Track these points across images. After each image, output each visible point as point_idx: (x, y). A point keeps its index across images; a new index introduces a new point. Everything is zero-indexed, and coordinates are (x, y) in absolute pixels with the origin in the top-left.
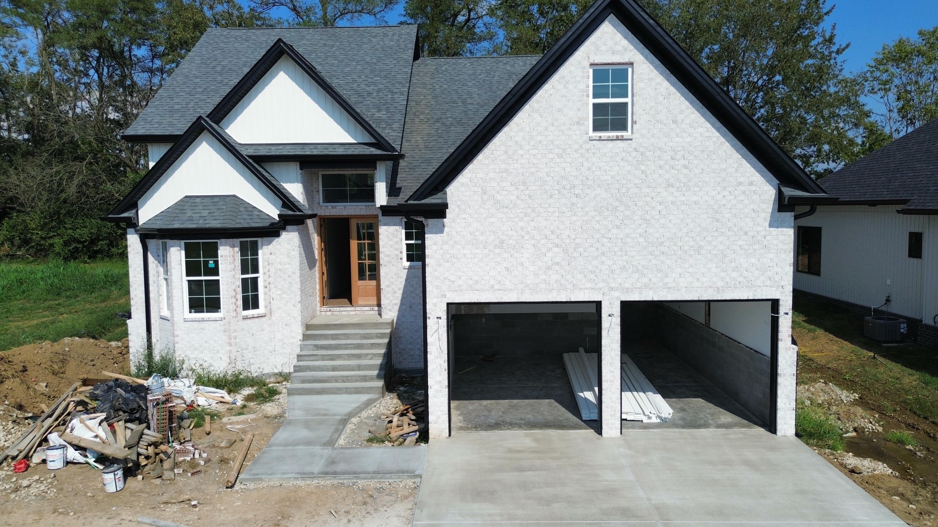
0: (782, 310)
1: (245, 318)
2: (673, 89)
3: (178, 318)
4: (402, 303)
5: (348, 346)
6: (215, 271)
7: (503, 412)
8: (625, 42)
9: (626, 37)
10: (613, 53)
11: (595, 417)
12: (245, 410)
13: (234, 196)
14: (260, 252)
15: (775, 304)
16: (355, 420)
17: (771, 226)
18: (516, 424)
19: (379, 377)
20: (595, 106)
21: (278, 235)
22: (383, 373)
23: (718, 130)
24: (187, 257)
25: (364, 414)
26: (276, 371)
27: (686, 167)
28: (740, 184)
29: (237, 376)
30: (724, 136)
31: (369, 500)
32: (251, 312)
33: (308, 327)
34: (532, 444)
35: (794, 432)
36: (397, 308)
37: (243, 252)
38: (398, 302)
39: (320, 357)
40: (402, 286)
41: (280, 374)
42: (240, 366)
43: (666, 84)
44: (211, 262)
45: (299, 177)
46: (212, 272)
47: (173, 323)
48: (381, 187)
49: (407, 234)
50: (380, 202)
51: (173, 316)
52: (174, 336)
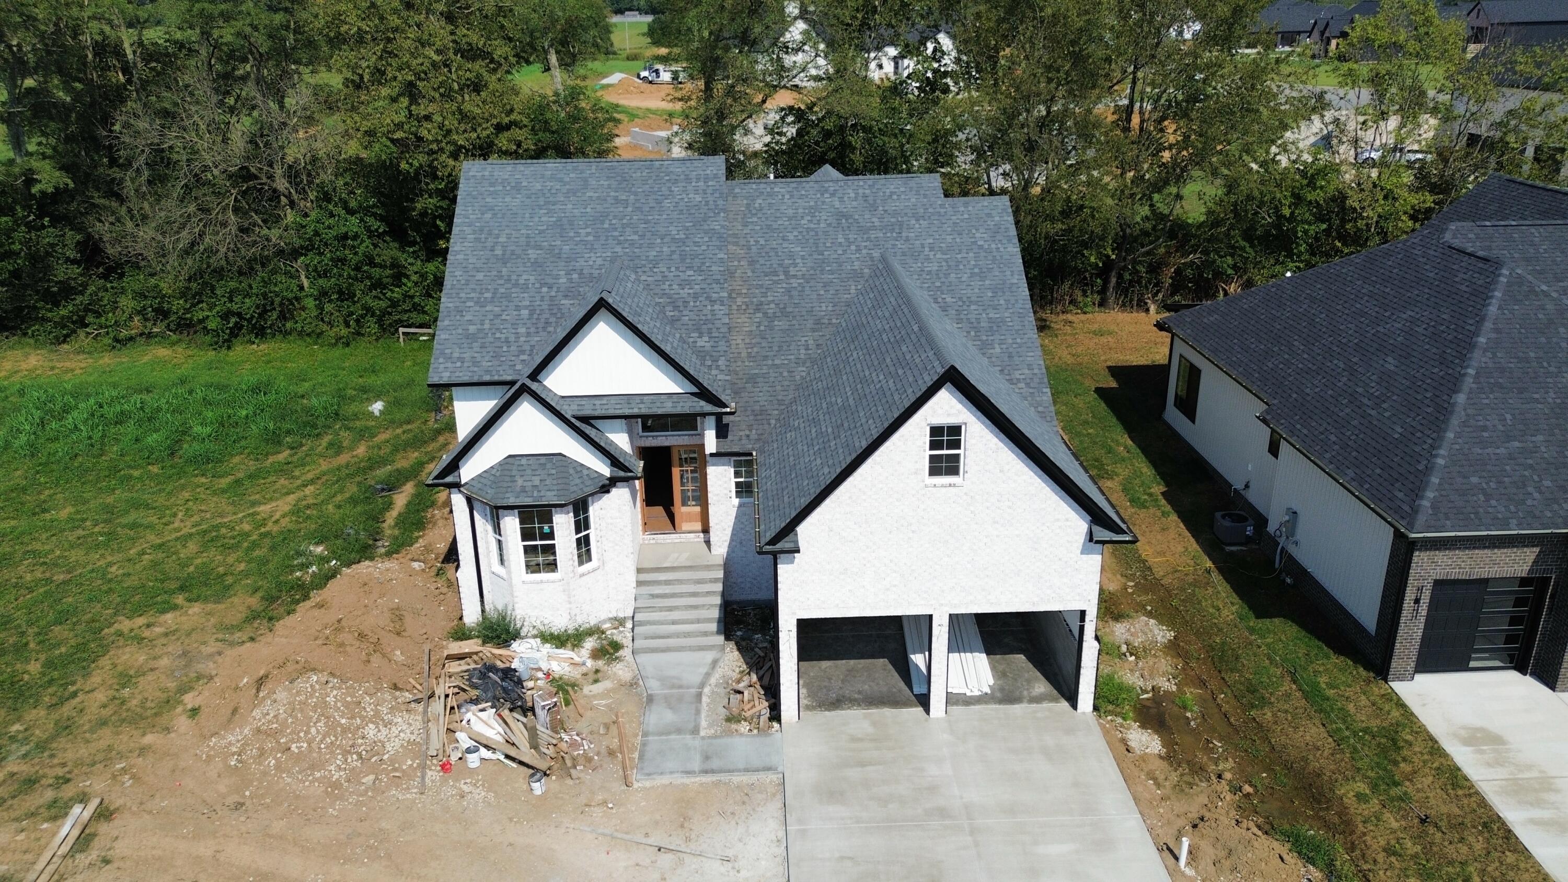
0: (1087, 618)
1: (582, 575)
2: (1001, 445)
3: (516, 580)
4: (732, 540)
5: (683, 595)
6: (551, 536)
7: (843, 681)
8: (960, 406)
9: (960, 402)
10: (949, 415)
11: (924, 691)
12: (599, 675)
13: (560, 454)
14: (591, 509)
15: (1083, 613)
16: (707, 690)
17: (1082, 553)
18: (855, 700)
19: (718, 632)
20: (931, 457)
21: (608, 492)
22: (722, 628)
23: (1040, 477)
24: (521, 523)
25: (713, 681)
26: (611, 616)
27: (1010, 507)
28: (1058, 520)
29: (577, 630)
30: (1045, 482)
31: (746, 799)
32: (587, 567)
33: (639, 571)
34: (870, 730)
35: (1091, 708)
36: (727, 544)
37: (576, 515)
38: (728, 538)
40: (732, 524)
41: (615, 619)
42: (580, 620)
43: (995, 440)
44: (546, 528)
45: (625, 427)
46: (548, 537)
47: (511, 584)
48: (710, 435)
49: (736, 472)
50: (710, 450)
51: (511, 578)
52: (512, 596)
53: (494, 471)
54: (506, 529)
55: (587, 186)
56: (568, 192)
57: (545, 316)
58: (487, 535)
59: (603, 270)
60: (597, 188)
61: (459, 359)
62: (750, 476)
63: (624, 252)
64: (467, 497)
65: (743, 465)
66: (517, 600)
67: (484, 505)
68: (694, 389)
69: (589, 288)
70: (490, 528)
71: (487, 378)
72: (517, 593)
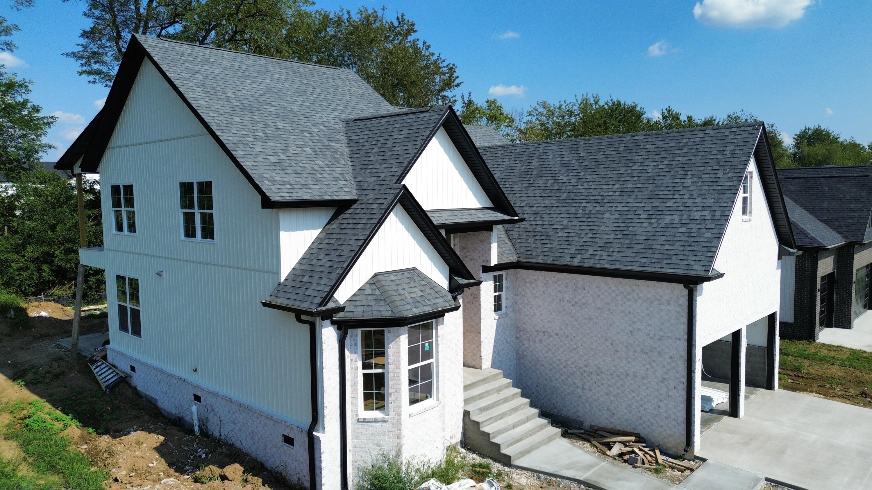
3: (405, 415)
5: (499, 402)
13: (416, 269)
17: (777, 269)
19: (548, 423)
28: (772, 245)
36: (491, 357)
38: (492, 351)
39: (494, 419)
40: (493, 336)
44: (427, 345)
46: (428, 355)
47: (399, 423)
48: (494, 247)
49: (495, 287)
50: (494, 261)
51: (399, 414)
52: (399, 437)
53: (369, 292)
54: (398, 352)
55: (270, 71)
56: (257, 71)
57: (328, 153)
58: (356, 374)
59: (341, 126)
60: (279, 73)
61: (284, 183)
62: (501, 290)
63: (343, 116)
64: (339, 329)
65: (497, 279)
66: (404, 440)
67: (358, 333)
68: (490, 204)
69: (342, 137)
70: (360, 364)
71: (327, 198)
72: (405, 432)
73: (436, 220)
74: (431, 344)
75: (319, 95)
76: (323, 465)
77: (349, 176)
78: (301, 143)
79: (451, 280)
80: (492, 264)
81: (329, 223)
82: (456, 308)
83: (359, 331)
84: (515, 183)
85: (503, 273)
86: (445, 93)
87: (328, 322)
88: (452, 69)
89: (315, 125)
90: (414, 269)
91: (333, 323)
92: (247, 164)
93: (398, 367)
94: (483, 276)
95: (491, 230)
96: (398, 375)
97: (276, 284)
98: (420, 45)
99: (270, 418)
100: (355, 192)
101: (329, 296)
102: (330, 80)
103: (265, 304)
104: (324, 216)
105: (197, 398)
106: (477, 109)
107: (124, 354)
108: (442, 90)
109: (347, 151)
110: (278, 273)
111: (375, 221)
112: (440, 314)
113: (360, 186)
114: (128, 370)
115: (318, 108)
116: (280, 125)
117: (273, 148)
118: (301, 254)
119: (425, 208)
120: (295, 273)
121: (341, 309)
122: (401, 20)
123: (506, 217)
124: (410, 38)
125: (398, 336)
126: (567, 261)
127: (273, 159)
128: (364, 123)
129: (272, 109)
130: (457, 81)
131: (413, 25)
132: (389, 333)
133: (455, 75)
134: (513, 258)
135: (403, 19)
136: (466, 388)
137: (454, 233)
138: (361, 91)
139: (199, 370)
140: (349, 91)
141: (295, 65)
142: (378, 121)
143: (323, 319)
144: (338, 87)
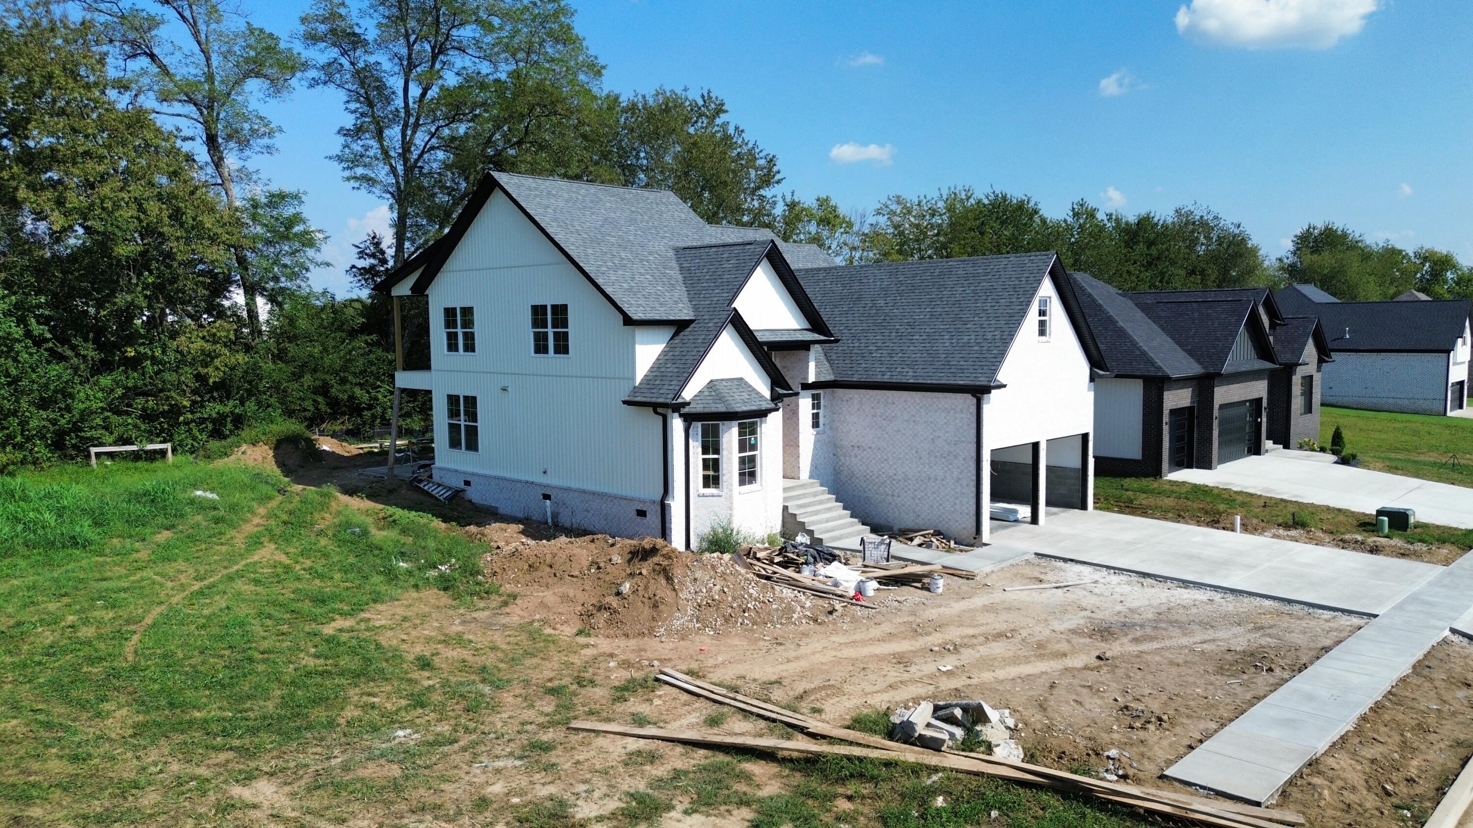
3: (735, 492)
4: (811, 465)
13: (743, 378)
20: (1039, 321)
24: (739, 436)
36: (808, 469)
39: (810, 513)
40: (811, 450)
44: (753, 439)
46: (753, 447)
47: (731, 497)
48: (812, 365)
49: (813, 405)
50: (812, 379)
51: (731, 490)
52: (731, 509)
53: (707, 393)
54: (730, 441)
55: (601, 200)
56: (592, 202)
57: (665, 280)
58: (697, 458)
59: (671, 254)
60: (610, 202)
61: (639, 306)
62: (819, 408)
63: (671, 243)
64: (685, 421)
65: (815, 397)
66: (735, 512)
67: (697, 428)
68: (808, 326)
69: (674, 264)
70: (700, 450)
71: (672, 318)
72: (735, 505)
73: (761, 338)
74: (756, 439)
75: (647, 222)
76: (673, 526)
77: (686, 300)
78: (642, 271)
79: (772, 390)
80: (810, 381)
81: (671, 339)
82: (777, 410)
83: (699, 424)
84: (836, 307)
85: (821, 391)
86: (762, 192)
87: (676, 415)
88: (771, 161)
89: (651, 253)
90: (741, 379)
91: (681, 416)
92: (608, 290)
93: (730, 453)
94: (802, 393)
95: (809, 350)
96: (730, 460)
97: (631, 388)
98: (731, 131)
99: (623, 498)
100: (692, 314)
101: (678, 394)
102: (654, 206)
103: (625, 402)
104: (668, 333)
105: (547, 497)
106: (803, 209)
107: (456, 471)
108: (759, 188)
109: (680, 277)
110: (633, 379)
111: (712, 337)
112: (763, 414)
113: (696, 308)
114: (462, 486)
115: (650, 237)
116: (623, 255)
117: (623, 276)
118: (650, 364)
119: (752, 327)
120: (647, 379)
121: (688, 404)
122: (707, 99)
123: (822, 338)
124: (718, 121)
125: (730, 428)
126: (879, 378)
127: (625, 285)
128: (693, 251)
129: (613, 240)
130: (777, 177)
131: (723, 105)
132: (723, 425)
133: (775, 169)
134: (830, 377)
135: (710, 98)
136: (785, 490)
137: (775, 350)
138: (683, 216)
139: (549, 472)
140: (672, 216)
141: (621, 190)
142: (707, 250)
143: (673, 412)
144: (662, 212)
